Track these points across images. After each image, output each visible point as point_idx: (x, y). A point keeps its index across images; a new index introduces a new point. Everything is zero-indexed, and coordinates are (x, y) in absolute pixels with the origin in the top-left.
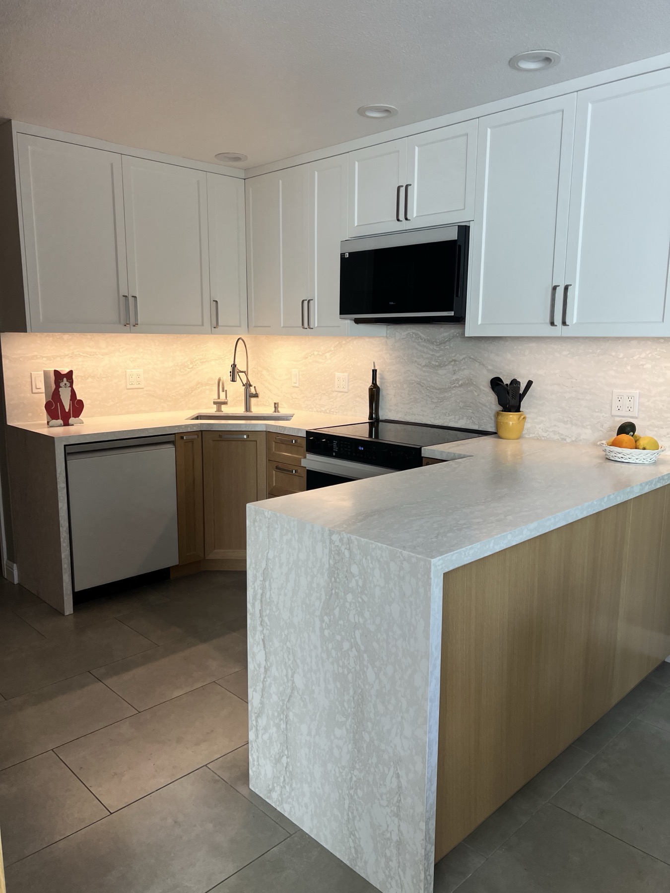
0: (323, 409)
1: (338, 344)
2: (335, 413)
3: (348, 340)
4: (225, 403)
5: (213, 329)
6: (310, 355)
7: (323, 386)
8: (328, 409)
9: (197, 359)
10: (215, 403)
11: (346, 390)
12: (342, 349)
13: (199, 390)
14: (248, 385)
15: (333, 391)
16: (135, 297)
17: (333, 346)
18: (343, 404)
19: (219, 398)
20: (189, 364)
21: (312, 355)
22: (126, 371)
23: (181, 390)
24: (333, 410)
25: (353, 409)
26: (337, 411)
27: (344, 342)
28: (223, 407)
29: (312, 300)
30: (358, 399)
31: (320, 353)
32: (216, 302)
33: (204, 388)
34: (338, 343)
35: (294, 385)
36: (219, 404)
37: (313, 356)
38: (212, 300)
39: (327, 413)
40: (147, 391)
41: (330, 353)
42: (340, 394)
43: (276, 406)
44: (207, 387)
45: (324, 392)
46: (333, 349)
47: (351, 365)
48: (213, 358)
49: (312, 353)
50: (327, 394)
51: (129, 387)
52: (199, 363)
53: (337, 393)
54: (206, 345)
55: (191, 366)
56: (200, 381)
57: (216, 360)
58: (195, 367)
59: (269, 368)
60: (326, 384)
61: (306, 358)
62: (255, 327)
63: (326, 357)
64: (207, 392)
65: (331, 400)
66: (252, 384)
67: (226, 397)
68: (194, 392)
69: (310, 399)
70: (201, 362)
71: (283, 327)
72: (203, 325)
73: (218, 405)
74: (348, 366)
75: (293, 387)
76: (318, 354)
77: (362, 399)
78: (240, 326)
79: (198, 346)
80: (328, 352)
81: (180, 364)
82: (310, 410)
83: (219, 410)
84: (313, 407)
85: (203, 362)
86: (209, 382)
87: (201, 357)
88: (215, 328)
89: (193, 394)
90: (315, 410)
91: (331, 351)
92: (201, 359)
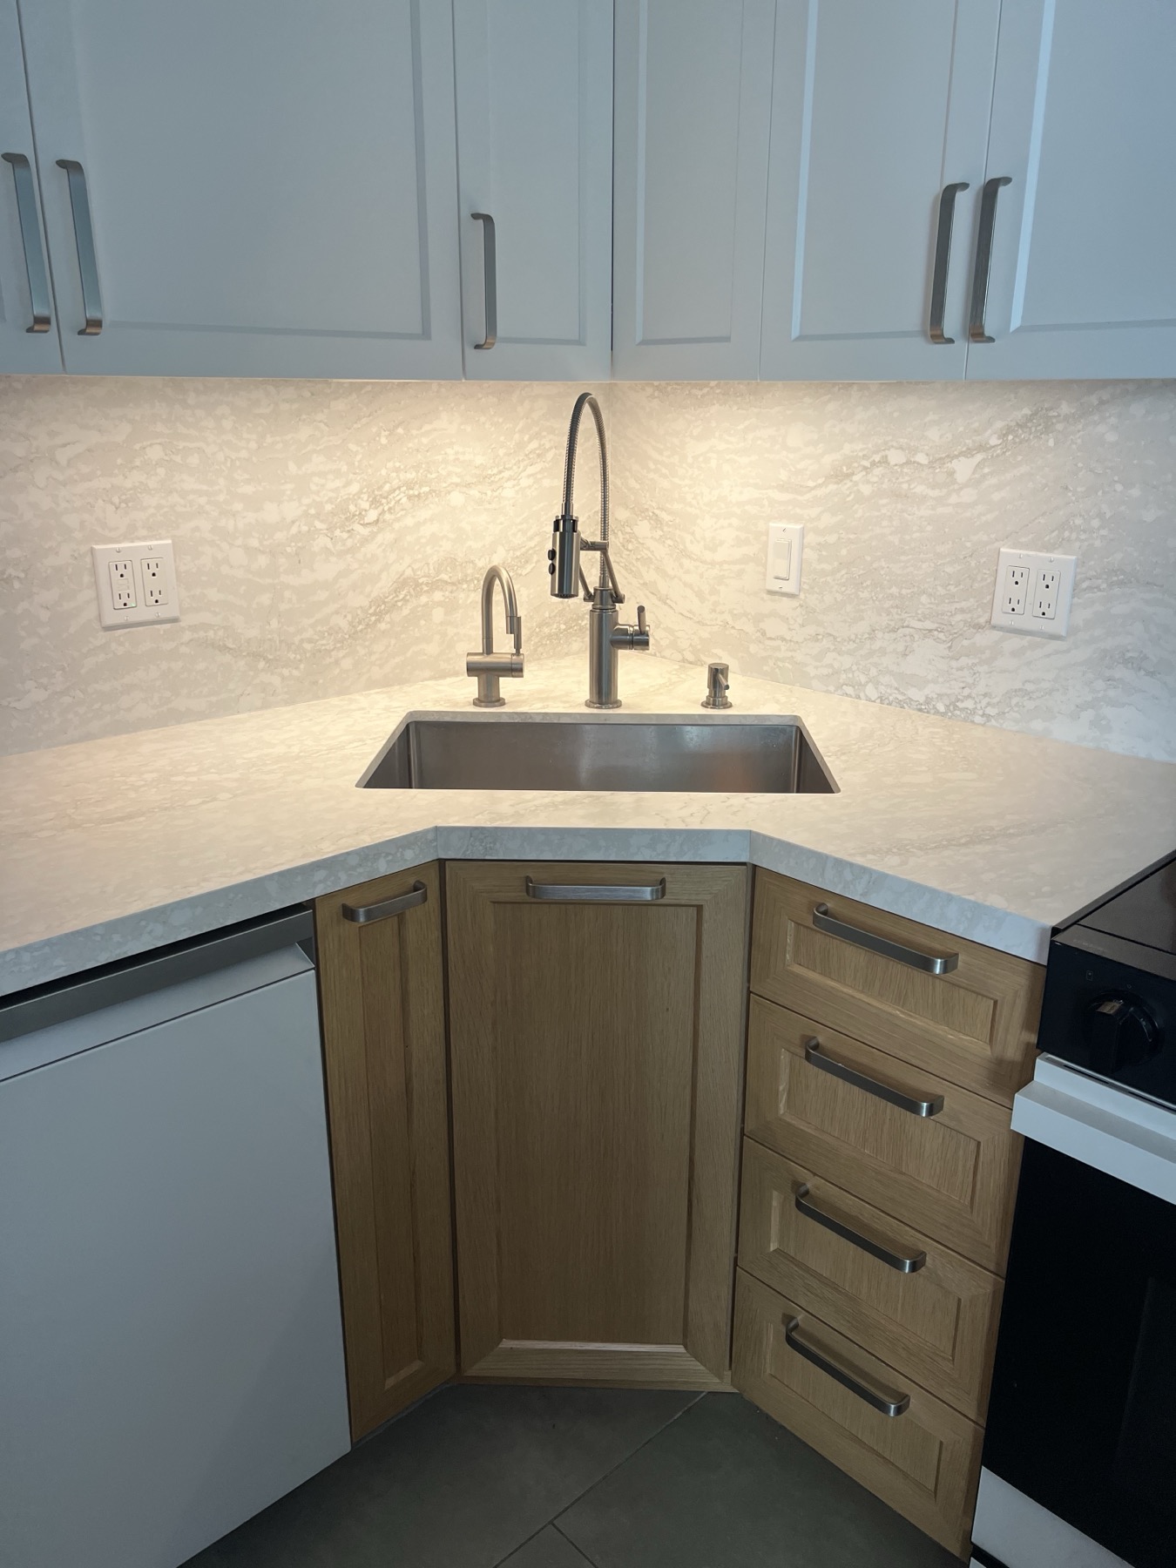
0: (917, 695)
1: (1030, 419)
2: (978, 719)
3: (1094, 399)
4: (515, 670)
5: (470, 352)
6: (867, 464)
7: (924, 599)
8: (940, 696)
9: (395, 483)
10: (472, 669)
11: (1058, 627)
12: (1051, 443)
13: (406, 612)
14: (607, 598)
15: (978, 627)
16: (71, 167)
17: (999, 425)
18: (1029, 687)
19: (488, 647)
20: (365, 505)
21: (873, 464)
22: (92, 550)
23: (337, 612)
24: (969, 704)
25: (1088, 715)
26: (991, 711)
27: (1065, 408)
28: (507, 685)
29: (1007, 180)
30: (1120, 672)
31: (921, 458)
32: (488, 220)
33: (424, 599)
34: (1027, 411)
35: (776, 585)
36: (488, 673)
37: (878, 471)
38: (466, 213)
39: (937, 712)
40: (193, 628)
41: (979, 457)
42: (1016, 642)
43: (717, 678)
44: (438, 596)
45: (929, 625)
46: (994, 441)
47: (1100, 515)
48: (456, 480)
49: (877, 458)
50: (941, 636)
51: (111, 618)
52: (404, 500)
53: (997, 634)
54: (427, 427)
55: (372, 515)
56: (409, 572)
57: (468, 485)
58: (387, 516)
59: (664, 516)
60: (941, 591)
61: (839, 476)
62: (644, 342)
63: (951, 473)
64: (438, 614)
65: (964, 661)
66: (622, 590)
67: (518, 645)
68: (387, 618)
69: (852, 646)
70: (410, 498)
71: (800, 338)
72: (426, 334)
73: (484, 676)
74: (1078, 521)
75: (771, 593)
76: (908, 463)
77: (1151, 674)
78: (580, 342)
79: (400, 430)
80: (969, 453)
81: (329, 507)
82: (849, 690)
83: (489, 696)
84: (863, 679)
85: (419, 496)
86: (444, 576)
87: (411, 475)
88: (478, 347)
89: (383, 626)
90: (874, 695)
91: (981, 448)
92: (410, 485)
